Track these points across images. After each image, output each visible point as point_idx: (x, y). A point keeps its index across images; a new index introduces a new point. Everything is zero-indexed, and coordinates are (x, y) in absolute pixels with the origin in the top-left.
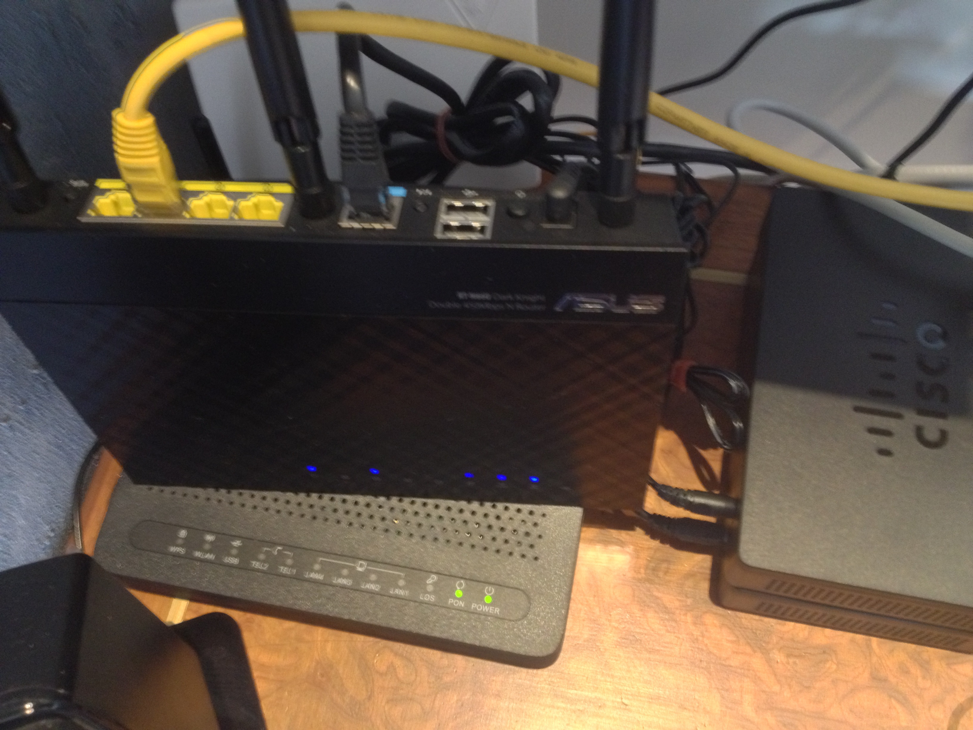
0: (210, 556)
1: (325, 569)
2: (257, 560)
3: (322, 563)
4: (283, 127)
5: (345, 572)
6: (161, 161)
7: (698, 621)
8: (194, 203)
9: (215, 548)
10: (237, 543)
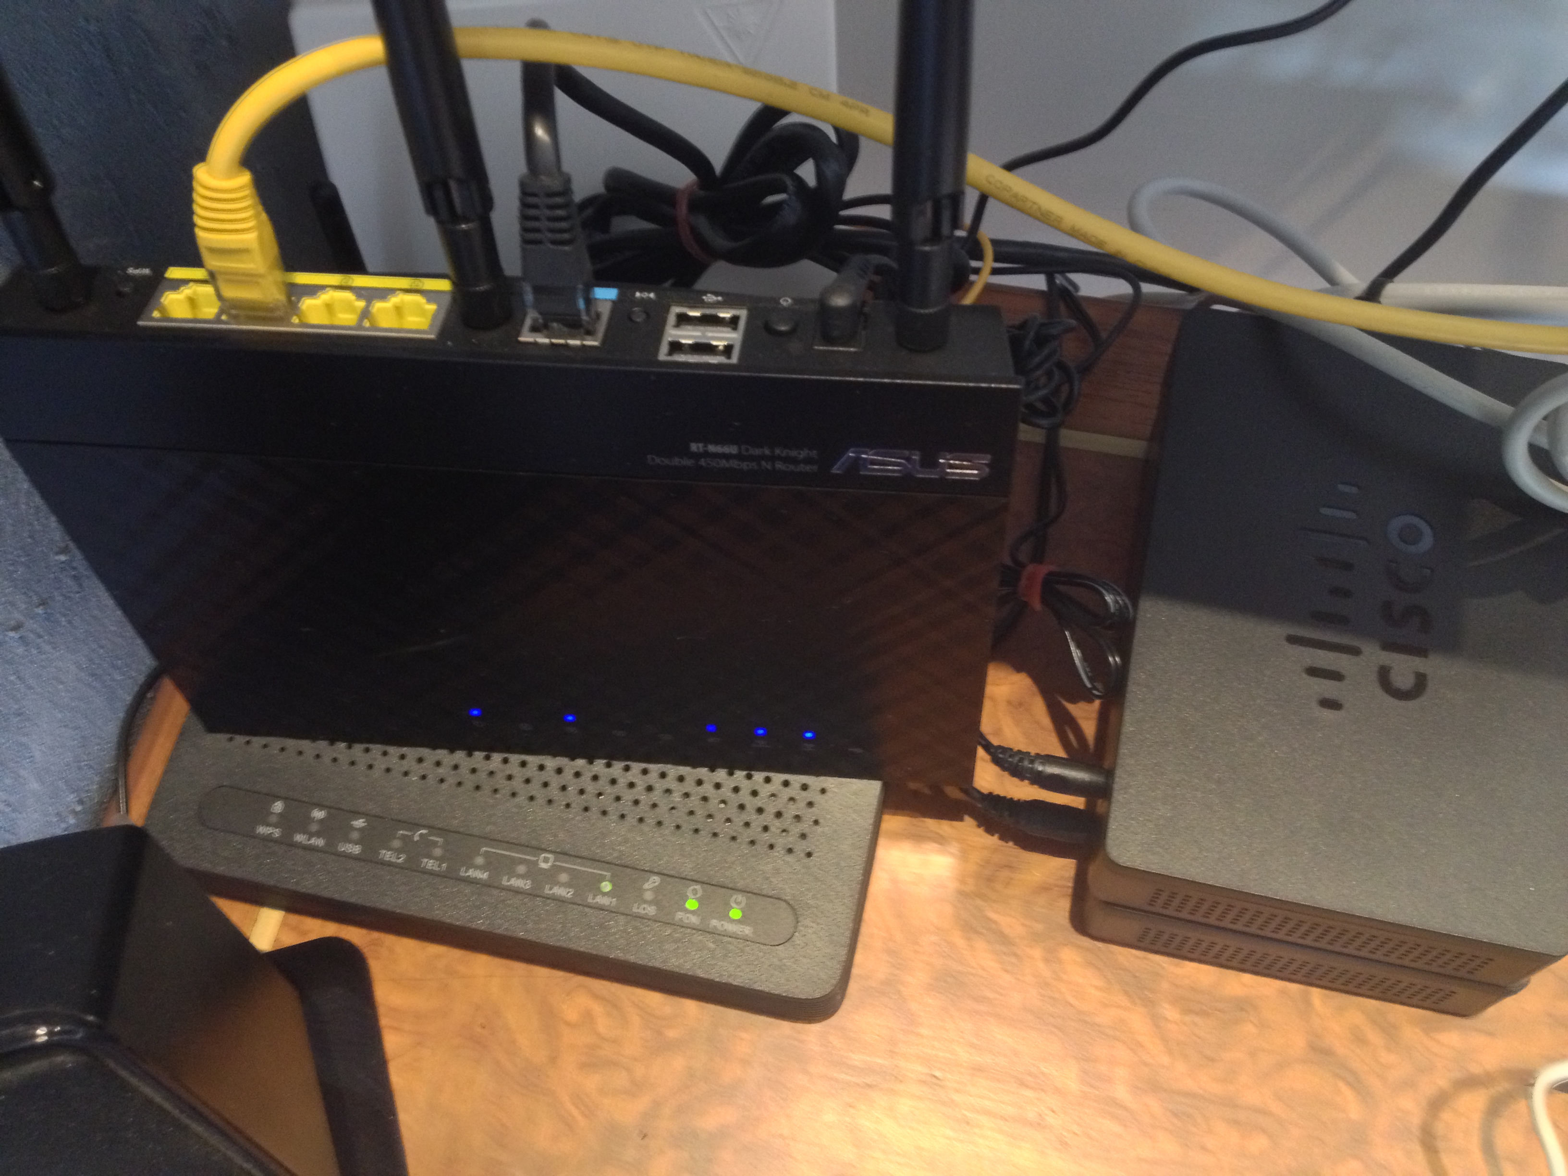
0: (319, 842)
1: (492, 864)
2: (389, 849)
3: (487, 855)
4: (439, 194)
5: (521, 869)
6: (260, 238)
7: (1051, 958)
8: (307, 303)
9: (325, 829)
10: (359, 823)
